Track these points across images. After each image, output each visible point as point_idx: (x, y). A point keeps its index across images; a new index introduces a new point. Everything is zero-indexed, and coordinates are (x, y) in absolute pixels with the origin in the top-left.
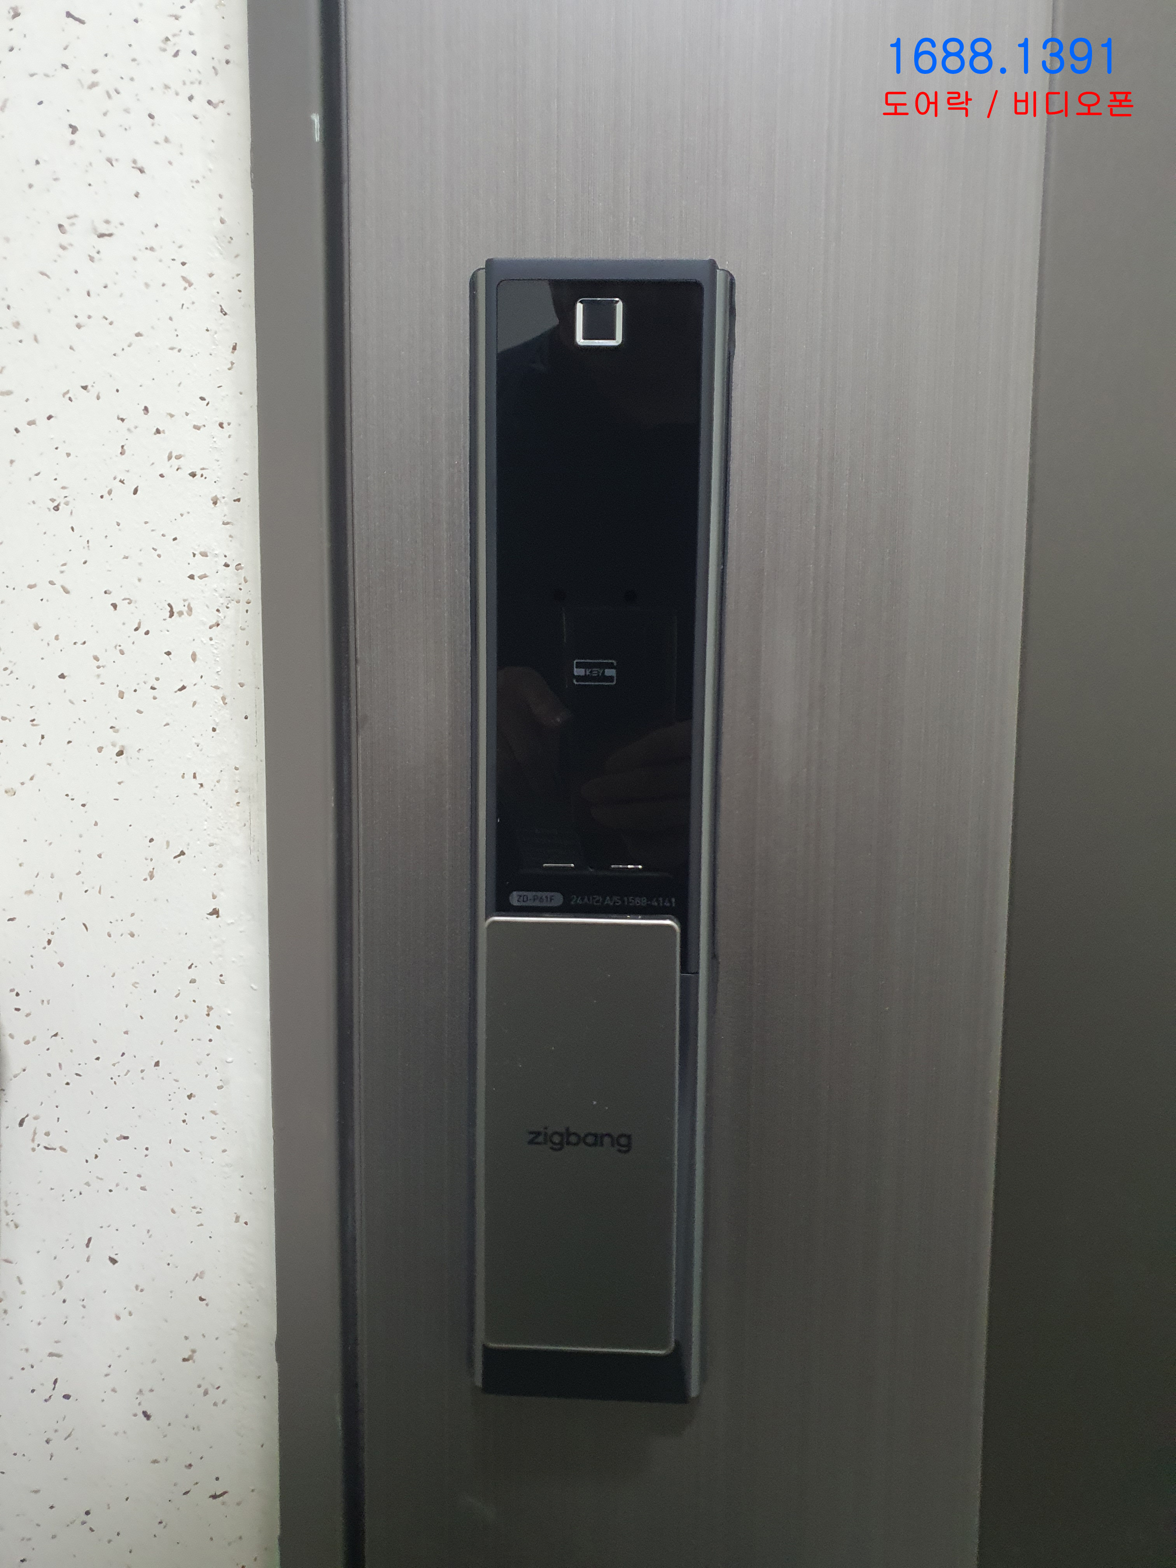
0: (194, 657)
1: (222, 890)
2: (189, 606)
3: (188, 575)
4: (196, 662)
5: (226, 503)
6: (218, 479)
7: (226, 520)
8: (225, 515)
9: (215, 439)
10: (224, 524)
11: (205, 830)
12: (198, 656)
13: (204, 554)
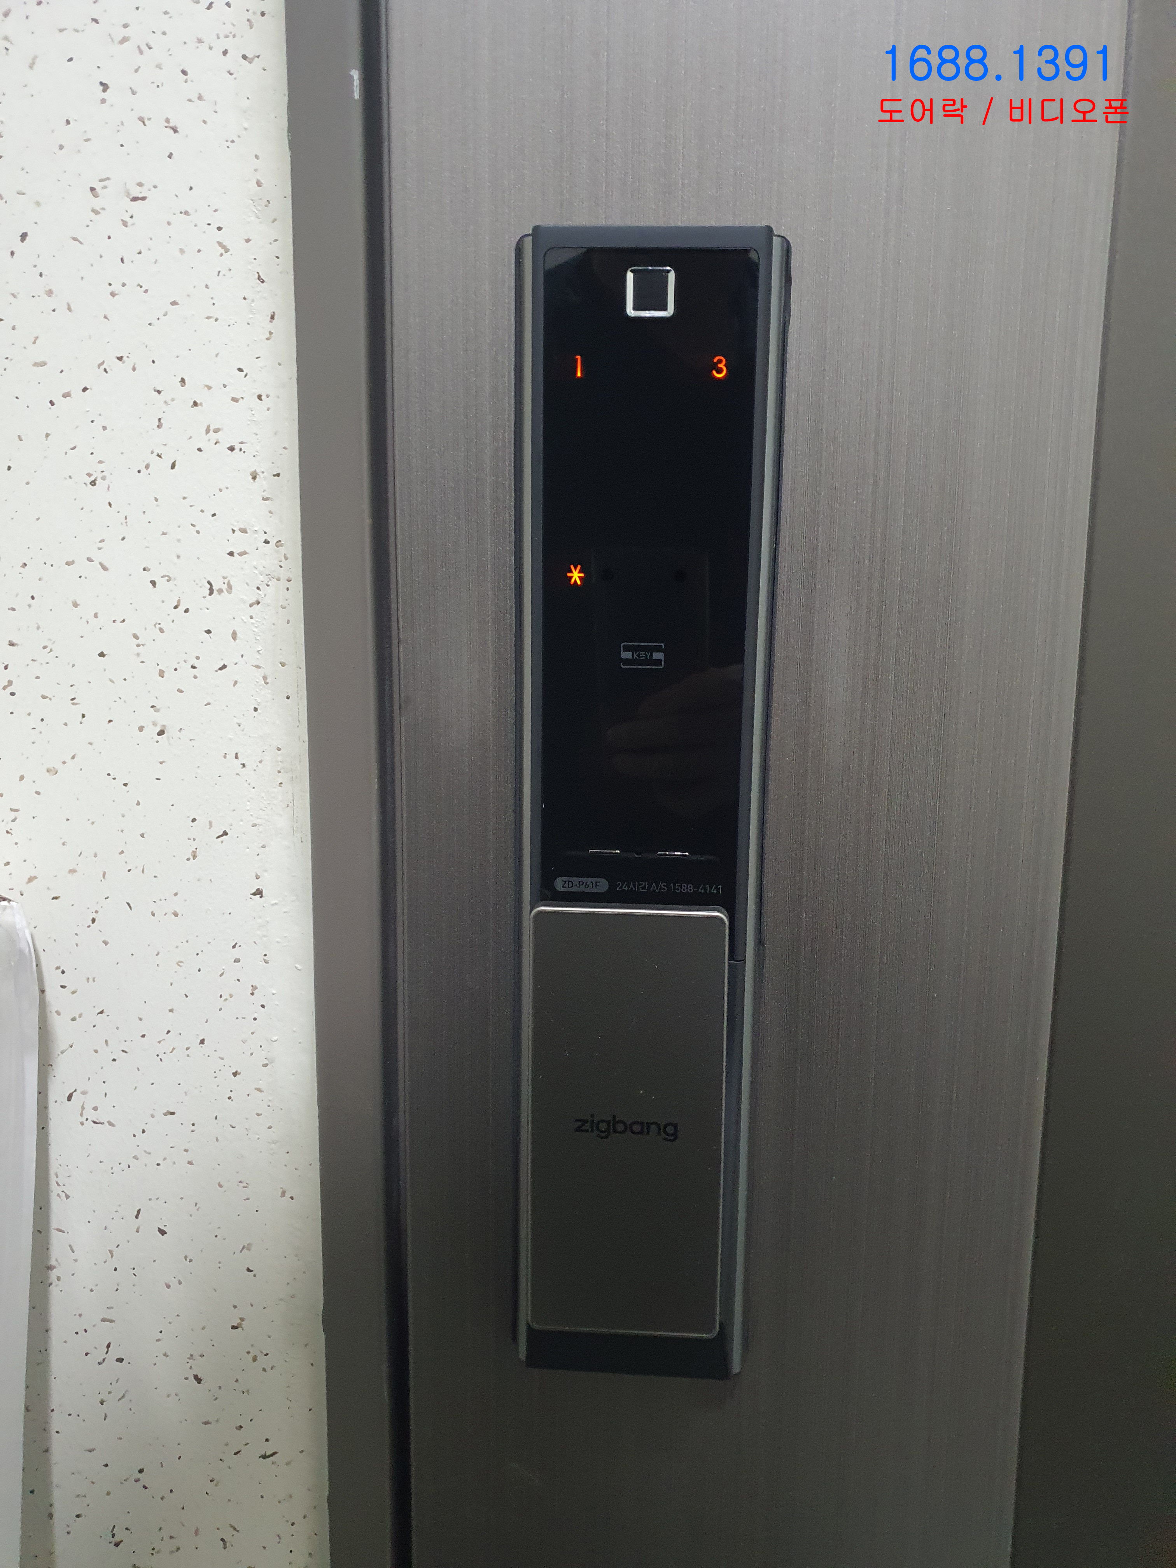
0: (234, 636)
1: (266, 871)
2: (229, 584)
3: (228, 552)
4: (237, 641)
5: (265, 478)
6: (257, 453)
7: (266, 495)
8: (264, 491)
9: (253, 412)
10: (264, 499)
11: (248, 810)
12: (239, 635)
13: (244, 531)
